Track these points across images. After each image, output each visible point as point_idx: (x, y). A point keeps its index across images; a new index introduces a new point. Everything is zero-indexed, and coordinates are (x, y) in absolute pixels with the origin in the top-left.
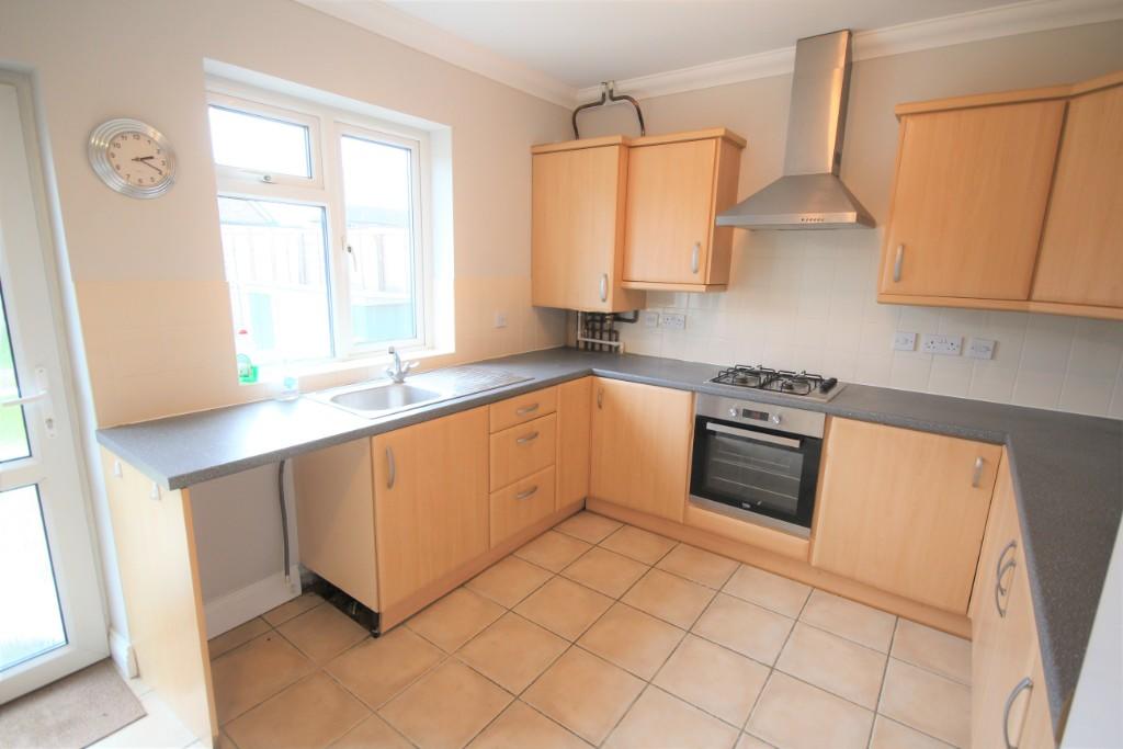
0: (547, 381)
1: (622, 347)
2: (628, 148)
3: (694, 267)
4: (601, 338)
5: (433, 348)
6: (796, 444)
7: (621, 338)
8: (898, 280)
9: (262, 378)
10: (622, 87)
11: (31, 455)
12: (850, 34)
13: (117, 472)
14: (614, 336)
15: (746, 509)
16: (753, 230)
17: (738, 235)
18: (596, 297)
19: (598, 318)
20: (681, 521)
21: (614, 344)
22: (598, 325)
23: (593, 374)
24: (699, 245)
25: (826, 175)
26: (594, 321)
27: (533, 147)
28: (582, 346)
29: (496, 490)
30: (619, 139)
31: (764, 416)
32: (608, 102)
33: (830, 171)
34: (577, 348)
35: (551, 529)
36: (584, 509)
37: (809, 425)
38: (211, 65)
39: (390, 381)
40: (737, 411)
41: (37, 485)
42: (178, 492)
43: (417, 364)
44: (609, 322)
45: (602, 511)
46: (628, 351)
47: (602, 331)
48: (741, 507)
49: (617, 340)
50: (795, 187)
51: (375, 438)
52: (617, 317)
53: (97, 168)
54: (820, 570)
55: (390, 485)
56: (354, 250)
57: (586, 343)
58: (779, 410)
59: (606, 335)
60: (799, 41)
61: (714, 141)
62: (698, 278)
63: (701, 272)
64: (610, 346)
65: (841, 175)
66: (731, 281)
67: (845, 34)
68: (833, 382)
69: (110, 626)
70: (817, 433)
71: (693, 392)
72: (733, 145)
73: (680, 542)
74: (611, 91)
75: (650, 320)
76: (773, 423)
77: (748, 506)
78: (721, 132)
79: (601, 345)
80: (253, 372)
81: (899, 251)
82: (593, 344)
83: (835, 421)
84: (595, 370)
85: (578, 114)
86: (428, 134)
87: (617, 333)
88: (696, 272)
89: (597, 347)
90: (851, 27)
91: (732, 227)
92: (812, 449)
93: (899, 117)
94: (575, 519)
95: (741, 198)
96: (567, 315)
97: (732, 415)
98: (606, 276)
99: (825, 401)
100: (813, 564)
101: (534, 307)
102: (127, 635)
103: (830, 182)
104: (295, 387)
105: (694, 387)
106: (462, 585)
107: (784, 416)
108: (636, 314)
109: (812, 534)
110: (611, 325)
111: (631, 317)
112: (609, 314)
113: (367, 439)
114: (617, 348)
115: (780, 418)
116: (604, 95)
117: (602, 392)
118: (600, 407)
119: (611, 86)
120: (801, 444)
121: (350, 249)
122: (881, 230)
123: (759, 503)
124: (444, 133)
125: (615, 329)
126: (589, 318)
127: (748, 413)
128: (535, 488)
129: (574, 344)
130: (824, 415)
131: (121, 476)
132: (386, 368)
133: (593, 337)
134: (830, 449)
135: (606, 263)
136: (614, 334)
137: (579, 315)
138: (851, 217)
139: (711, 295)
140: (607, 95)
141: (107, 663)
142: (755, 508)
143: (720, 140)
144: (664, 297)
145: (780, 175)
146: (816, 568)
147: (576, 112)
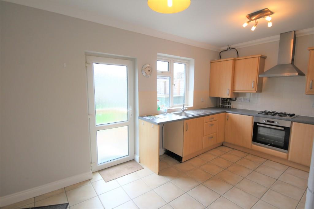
0: (215, 113)
1: (232, 107)
2: (235, 60)
3: (252, 87)
4: (226, 105)
5: (188, 106)
6: (283, 129)
7: (232, 104)
8: (311, 89)
9: (161, 109)
10: (232, 46)
11: (128, 120)
12: (295, 31)
13: (143, 123)
14: (230, 104)
15: (269, 145)
16: (269, 78)
17: (265, 79)
18: (226, 94)
19: (225, 100)
20: (250, 148)
21: (230, 106)
22: (225, 101)
23: (226, 112)
24: (254, 82)
25: (290, 64)
26: (224, 100)
27: (211, 61)
28: (221, 106)
29: (205, 136)
30: (233, 59)
31: (273, 122)
32: (229, 49)
33: (291, 63)
34: (220, 107)
35: (215, 148)
36: (223, 145)
37: (287, 124)
38: (158, 54)
39: (182, 112)
40: (265, 121)
41: (128, 126)
42: (158, 126)
43: (187, 108)
44: (228, 100)
45: (227, 146)
46: (233, 107)
47: (226, 103)
48: (267, 145)
49: (230, 105)
50: (281, 67)
51: (185, 121)
52: (231, 99)
53: (143, 72)
54: (291, 162)
55: (186, 131)
56: (175, 85)
57: (222, 106)
58: (277, 120)
59: (227, 104)
60: (281, 34)
61: (258, 58)
62: (254, 89)
63: (255, 88)
64: (229, 106)
65: (294, 64)
66: (263, 90)
67: (294, 32)
68: (294, 115)
69: (135, 153)
70: (289, 126)
71: (253, 116)
72: (263, 58)
73: (249, 154)
74: (230, 48)
75: (240, 100)
76: (276, 123)
77: (269, 144)
78: (260, 56)
79: (226, 106)
80: (159, 108)
81: (311, 82)
82: (224, 106)
83: (294, 123)
84: (227, 111)
85: (221, 53)
86: (189, 61)
88: (253, 88)
89: (225, 107)
90: (295, 30)
91: (263, 77)
92: (287, 130)
93: (309, 50)
94: (220, 147)
95: (265, 70)
96: (217, 99)
97: (264, 122)
98: (229, 90)
99: (291, 118)
100: (289, 160)
101: (210, 97)
102: (138, 155)
103: (291, 66)
104: (166, 111)
105: (253, 115)
106: (197, 156)
107: (279, 122)
108: (236, 99)
109: (288, 152)
110: (229, 101)
111: (234, 99)
112: (229, 98)
113: (183, 121)
114: (231, 107)
115: (278, 122)
116: (228, 48)
117: (228, 116)
118: (228, 120)
119: (230, 46)
120: (284, 129)
121: (174, 85)
122: (306, 77)
123: (272, 144)
124: (193, 61)
125: (230, 102)
126: (223, 100)
127: (269, 121)
128: (212, 137)
129: (219, 106)
130: (290, 122)
131: (144, 124)
132: (181, 109)
133: (224, 104)
134: (293, 130)
135: (229, 86)
136: (229, 103)
137: (220, 99)
138: (297, 74)
139: (257, 94)
140: (229, 48)
141: (133, 160)
142: (271, 145)
143: (259, 57)
144: (243, 94)
145: (276, 64)
146: (290, 161)
147: (220, 53)
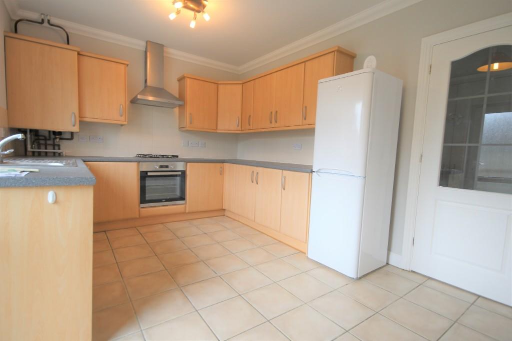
1: (64, 153)
3: (121, 114)
4: (46, 149)
6: (180, 173)
7: (63, 147)
20: (138, 217)
21: (57, 151)
28: (31, 153)
30: (79, 50)
31: (167, 167)
32: (46, 24)
37: (180, 166)
44: (58, 139)
48: (162, 202)
49: (59, 149)
54: (190, 213)
57: (34, 152)
59: (43, 147)
61: (124, 66)
62: (123, 119)
63: (124, 116)
64: (54, 152)
71: (139, 162)
74: (48, 20)
75: (82, 138)
76: (171, 168)
77: (164, 200)
78: (128, 63)
79: (46, 152)
82: (40, 152)
85: (18, 24)
87: (59, 146)
89: (43, 153)
97: (156, 168)
105: (139, 160)
108: (72, 136)
109: (186, 202)
111: (69, 137)
114: (60, 153)
116: (43, 20)
119: (48, 17)
123: (168, 198)
125: (57, 143)
127: (161, 167)
130: (185, 163)
133: (39, 148)
140: (46, 21)
142: (167, 201)
146: (188, 213)
147: (20, 20)
